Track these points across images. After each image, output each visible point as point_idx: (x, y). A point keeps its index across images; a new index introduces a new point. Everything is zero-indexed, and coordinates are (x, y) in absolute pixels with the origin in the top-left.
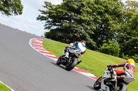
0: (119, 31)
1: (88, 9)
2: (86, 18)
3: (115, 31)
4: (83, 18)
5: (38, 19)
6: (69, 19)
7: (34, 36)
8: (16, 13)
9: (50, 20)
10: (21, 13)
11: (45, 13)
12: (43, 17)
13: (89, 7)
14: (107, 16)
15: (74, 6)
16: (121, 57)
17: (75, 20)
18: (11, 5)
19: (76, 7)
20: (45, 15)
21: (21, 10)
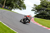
2: (49, 9)
6: (43, 10)
8: (24, 9)
9: (36, 11)
10: (25, 9)
11: (34, 8)
12: (33, 10)
15: (44, 5)
17: (45, 10)
18: (22, 6)
19: (45, 5)
20: (34, 9)
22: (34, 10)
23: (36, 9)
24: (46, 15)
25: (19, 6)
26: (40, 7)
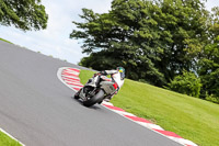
0: (200, 56)
1: (152, 21)
2: (147, 35)
3: (193, 56)
4: (143, 36)
5: (71, 36)
6: (121, 36)
7: (65, 64)
8: (36, 26)
9: (91, 37)
10: (44, 27)
11: (84, 27)
12: (79, 33)
13: (153, 17)
14: (181, 31)
15: (129, 15)
16: (203, 97)
17: (130, 38)
18: (30, 14)
19: (132, 17)
20: (82, 30)
21: (45, 22)
22: (84, 36)
23: (90, 32)
24: (131, 61)
25: (19, 9)
26: (107, 21)
